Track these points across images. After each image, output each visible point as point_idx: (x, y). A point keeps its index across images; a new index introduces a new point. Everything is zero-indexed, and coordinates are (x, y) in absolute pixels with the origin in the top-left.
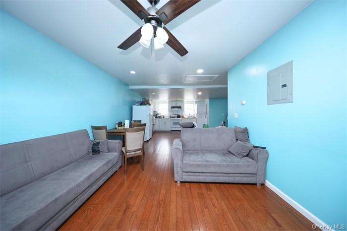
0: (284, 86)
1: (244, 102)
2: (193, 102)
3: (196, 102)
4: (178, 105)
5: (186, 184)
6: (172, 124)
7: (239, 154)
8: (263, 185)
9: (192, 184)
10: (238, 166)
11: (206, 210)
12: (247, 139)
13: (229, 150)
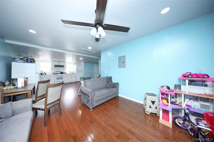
0: (123, 62)
1: (110, 66)
2: (73, 63)
3: (75, 64)
4: (61, 64)
5: (95, 108)
6: (56, 79)
7: (111, 87)
8: (118, 96)
9: (98, 107)
10: (113, 91)
11: (110, 112)
12: (111, 81)
13: (107, 86)
